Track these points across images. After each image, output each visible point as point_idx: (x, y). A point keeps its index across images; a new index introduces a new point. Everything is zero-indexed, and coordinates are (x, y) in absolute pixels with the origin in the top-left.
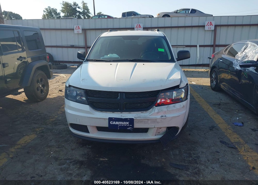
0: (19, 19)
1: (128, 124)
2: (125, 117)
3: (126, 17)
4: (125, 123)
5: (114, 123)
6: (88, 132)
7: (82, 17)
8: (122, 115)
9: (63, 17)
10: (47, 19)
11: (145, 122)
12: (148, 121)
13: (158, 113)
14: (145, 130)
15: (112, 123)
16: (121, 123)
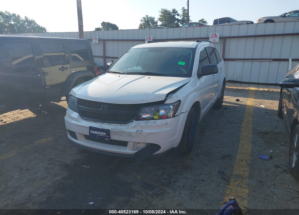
0: (115, 29)
1: (105, 135)
2: (103, 127)
3: (218, 25)
4: (102, 133)
5: (93, 132)
6: (76, 138)
7: (181, 25)
8: (101, 126)
9: (160, 25)
10: (143, 29)
11: (120, 134)
12: (123, 134)
13: (134, 127)
14: (124, 144)
15: (92, 132)
16: (99, 133)
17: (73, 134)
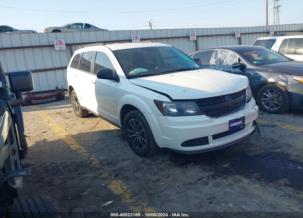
5: (233, 125)
13: (252, 107)
17: (204, 140)
